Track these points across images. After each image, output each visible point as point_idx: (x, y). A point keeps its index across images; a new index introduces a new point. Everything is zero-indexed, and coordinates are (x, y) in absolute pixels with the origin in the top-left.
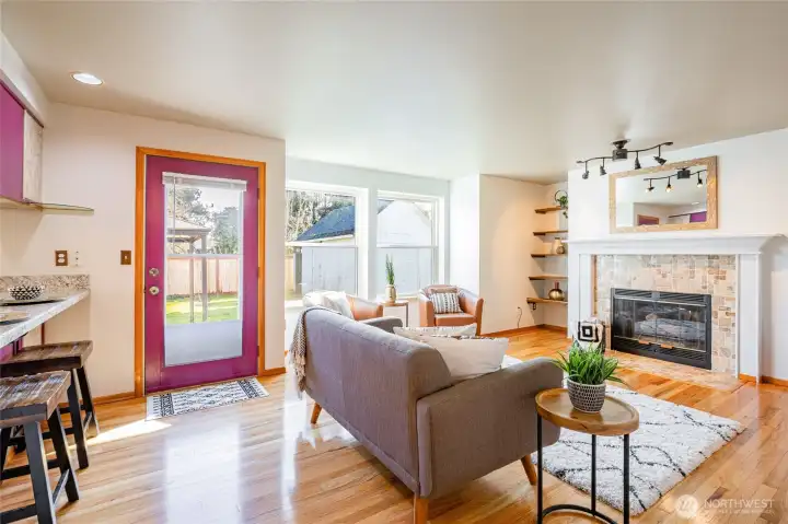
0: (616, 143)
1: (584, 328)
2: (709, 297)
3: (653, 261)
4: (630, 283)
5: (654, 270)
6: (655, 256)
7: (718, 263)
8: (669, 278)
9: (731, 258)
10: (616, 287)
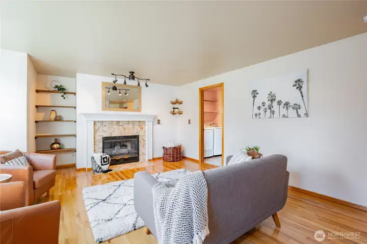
0: (130, 72)
1: (104, 158)
2: (138, 136)
3: (121, 124)
4: (111, 133)
5: (121, 127)
6: (121, 121)
7: (141, 123)
8: (127, 130)
9: (144, 122)
10: (105, 136)
